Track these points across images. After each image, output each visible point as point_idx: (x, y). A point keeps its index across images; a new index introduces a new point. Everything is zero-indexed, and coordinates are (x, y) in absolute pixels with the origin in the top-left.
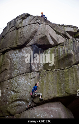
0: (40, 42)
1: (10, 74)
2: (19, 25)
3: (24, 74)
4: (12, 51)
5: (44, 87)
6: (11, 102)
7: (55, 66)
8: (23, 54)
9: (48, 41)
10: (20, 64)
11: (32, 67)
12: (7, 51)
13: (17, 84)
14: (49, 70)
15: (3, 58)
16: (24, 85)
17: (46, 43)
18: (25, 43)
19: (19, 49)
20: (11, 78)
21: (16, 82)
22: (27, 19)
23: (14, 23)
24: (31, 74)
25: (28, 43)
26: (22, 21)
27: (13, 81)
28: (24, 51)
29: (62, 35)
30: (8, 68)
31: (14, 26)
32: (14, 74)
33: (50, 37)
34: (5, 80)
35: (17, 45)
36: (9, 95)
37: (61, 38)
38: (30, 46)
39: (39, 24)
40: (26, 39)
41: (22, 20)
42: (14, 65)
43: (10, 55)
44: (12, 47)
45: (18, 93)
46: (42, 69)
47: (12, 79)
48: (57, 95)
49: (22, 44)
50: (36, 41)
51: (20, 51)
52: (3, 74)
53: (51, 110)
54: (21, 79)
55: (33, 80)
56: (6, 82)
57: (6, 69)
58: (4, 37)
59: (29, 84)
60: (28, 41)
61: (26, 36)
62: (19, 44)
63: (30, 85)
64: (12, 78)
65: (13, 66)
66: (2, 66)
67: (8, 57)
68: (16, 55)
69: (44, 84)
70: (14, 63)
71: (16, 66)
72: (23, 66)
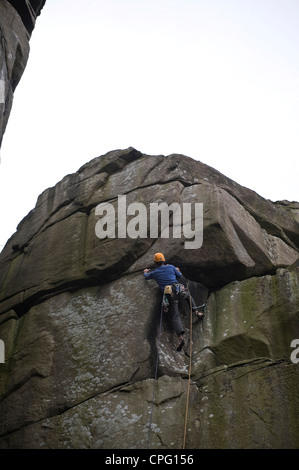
0: (194, 254)
1: (56, 391)
2: (93, 194)
3: (125, 388)
4: (64, 297)
5: (227, 433)
7: (270, 349)
8: (113, 305)
9: (229, 249)
10: (102, 346)
11: (161, 358)
12: (39, 298)
13: (89, 433)
14: (242, 365)
15: (19, 330)
16: (125, 432)
17: (218, 258)
18: (123, 258)
19: (96, 288)
21: (88, 422)
22: (128, 170)
23: (69, 192)
24: (157, 386)
25: (139, 257)
26: (107, 179)
27: (69, 421)
28: (121, 295)
29: (285, 236)
30: (45, 370)
31: (72, 200)
32: (75, 392)
33: (235, 233)
34: (31, 422)
35: (87, 268)
37: (282, 245)
39: (181, 186)
40: (126, 241)
41: (104, 174)
42: (76, 352)
43: (55, 312)
44: (61, 278)
46: (209, 365)
47: (67, 414)
49: (109, 264)
50: (175, 249)
51: (100, 295)
52: (19, 397)
54: (112, 408)
55: (170, 407)
58: (22, 252)
59: (154, 425)
60: (139, 250)
62: (94, 265)
63: (157, 430)
64: (67, 409)
65: (69, 358)
67: (43, 322)
68: (81, 312)
69: (228, 422)
70: (72, 346)
71: (83, 357)
72: (119, 353)
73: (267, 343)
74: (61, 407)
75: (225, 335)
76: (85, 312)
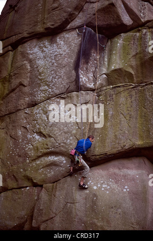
0: (100, 20)
1: (31, 94)
3: (63, 96)
4: (34, 42)
5: (108, 124)
6: (34, 158)
7: (134, 76)
8: (58, 49)
9: (118, 17)
10: (53, 72)
11: (81, 80)
12: (22, 41)
13: (46, 118)
14: (119, 87)
15: (13, 58)
17: (112, 22)
18: (64, 22)
19: (50, 37)
20: (34, 104)
21: (45, 113)
24: (78, 96)
25: (72, 21)
27: (37, 111)
28: (62, 43)
30: (26, 82)
32: (40, 96)
33: (122, 6)
34: (20, 110)
35: (45, 26)
36: (29, 141)
37: (149, 8)
38: (76, 28)
40: (65, 12)
42: (40, 74)
43: (30, 50)
44: (32, 31)
45: (49, 139)
46: (104, 84)
47: (36, 107)
48: (139, 143)
49: (57, 25)
50: (90, 17)
51: (52, 41)
52: (14, 95)
53: (125, 176)
56: (22, 114)
57: (21, 84)
58: (14, 9)
60: (71, 17)
61: (65, 4)
62: (49, 25)
64: (36, 104)
65: (37, 77)
66: (13, 77)
67: (24, 55)
68: (43, 51)
69: (110, 118)
70: (38, 71)
71: (43, 77)
72: (61, 76)
73: (133, 73)
74: (34, 103)
75: (113, 67)
76: (45, 51)
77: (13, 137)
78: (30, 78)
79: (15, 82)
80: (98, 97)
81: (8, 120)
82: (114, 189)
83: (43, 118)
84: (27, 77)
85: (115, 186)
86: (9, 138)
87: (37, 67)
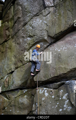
77: (18, 43)
78: (22, 13)
79: (16, 18)
80: (56, 8)
81: (15, 37)
82: (69, 48)
83: (30, 29)
84: (21, 13)
85: (69, 46)
86: (17, 45)
87: (24, 7)
